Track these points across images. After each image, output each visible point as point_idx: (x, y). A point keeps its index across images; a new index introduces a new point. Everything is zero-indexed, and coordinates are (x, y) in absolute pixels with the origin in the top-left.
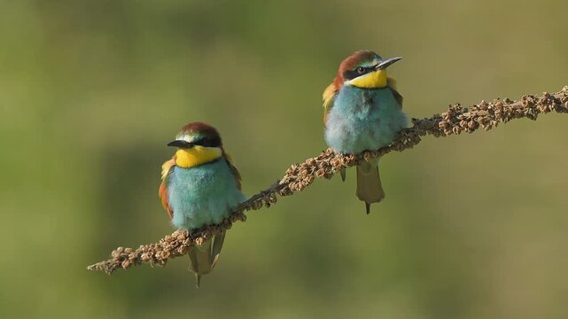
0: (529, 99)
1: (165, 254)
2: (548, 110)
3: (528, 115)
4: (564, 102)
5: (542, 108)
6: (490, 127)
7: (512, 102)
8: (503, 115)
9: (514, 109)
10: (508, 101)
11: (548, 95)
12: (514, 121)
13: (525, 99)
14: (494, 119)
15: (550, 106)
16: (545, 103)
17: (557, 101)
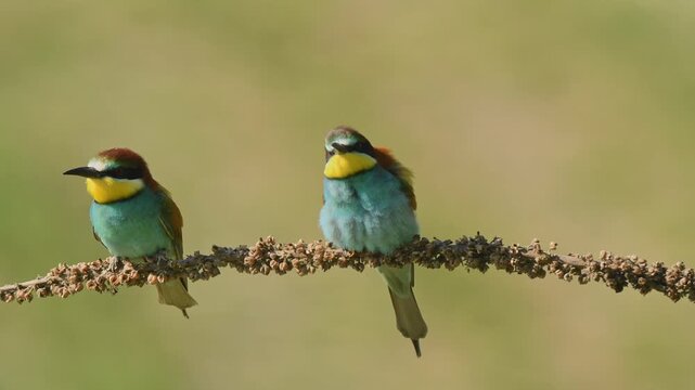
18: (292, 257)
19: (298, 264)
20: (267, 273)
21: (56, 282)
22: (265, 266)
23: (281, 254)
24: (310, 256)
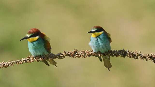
18: (81, 54)
19: (83, 55)
20: (76, 57)
21: (28, 60)
22: (75, 56)
23: (79, 53)
24: (85, 54)
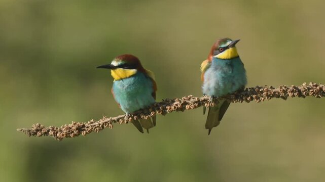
0: (283, 88)
1: (63, 135)
2: (293, 96)
3: (282, 97)
4: (303, 92)
5: (290, 94)
6: (260, 101)
7: (274, 89)
8: (268, 96)
9: (275, 93)
10: (271, 88)
11: (294, 87)
12: (274, 99)
13: (281, 88)
14: (262, 96)
15: (295, 94)
16: (292, 91)
17: (299, 91)
